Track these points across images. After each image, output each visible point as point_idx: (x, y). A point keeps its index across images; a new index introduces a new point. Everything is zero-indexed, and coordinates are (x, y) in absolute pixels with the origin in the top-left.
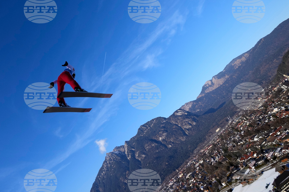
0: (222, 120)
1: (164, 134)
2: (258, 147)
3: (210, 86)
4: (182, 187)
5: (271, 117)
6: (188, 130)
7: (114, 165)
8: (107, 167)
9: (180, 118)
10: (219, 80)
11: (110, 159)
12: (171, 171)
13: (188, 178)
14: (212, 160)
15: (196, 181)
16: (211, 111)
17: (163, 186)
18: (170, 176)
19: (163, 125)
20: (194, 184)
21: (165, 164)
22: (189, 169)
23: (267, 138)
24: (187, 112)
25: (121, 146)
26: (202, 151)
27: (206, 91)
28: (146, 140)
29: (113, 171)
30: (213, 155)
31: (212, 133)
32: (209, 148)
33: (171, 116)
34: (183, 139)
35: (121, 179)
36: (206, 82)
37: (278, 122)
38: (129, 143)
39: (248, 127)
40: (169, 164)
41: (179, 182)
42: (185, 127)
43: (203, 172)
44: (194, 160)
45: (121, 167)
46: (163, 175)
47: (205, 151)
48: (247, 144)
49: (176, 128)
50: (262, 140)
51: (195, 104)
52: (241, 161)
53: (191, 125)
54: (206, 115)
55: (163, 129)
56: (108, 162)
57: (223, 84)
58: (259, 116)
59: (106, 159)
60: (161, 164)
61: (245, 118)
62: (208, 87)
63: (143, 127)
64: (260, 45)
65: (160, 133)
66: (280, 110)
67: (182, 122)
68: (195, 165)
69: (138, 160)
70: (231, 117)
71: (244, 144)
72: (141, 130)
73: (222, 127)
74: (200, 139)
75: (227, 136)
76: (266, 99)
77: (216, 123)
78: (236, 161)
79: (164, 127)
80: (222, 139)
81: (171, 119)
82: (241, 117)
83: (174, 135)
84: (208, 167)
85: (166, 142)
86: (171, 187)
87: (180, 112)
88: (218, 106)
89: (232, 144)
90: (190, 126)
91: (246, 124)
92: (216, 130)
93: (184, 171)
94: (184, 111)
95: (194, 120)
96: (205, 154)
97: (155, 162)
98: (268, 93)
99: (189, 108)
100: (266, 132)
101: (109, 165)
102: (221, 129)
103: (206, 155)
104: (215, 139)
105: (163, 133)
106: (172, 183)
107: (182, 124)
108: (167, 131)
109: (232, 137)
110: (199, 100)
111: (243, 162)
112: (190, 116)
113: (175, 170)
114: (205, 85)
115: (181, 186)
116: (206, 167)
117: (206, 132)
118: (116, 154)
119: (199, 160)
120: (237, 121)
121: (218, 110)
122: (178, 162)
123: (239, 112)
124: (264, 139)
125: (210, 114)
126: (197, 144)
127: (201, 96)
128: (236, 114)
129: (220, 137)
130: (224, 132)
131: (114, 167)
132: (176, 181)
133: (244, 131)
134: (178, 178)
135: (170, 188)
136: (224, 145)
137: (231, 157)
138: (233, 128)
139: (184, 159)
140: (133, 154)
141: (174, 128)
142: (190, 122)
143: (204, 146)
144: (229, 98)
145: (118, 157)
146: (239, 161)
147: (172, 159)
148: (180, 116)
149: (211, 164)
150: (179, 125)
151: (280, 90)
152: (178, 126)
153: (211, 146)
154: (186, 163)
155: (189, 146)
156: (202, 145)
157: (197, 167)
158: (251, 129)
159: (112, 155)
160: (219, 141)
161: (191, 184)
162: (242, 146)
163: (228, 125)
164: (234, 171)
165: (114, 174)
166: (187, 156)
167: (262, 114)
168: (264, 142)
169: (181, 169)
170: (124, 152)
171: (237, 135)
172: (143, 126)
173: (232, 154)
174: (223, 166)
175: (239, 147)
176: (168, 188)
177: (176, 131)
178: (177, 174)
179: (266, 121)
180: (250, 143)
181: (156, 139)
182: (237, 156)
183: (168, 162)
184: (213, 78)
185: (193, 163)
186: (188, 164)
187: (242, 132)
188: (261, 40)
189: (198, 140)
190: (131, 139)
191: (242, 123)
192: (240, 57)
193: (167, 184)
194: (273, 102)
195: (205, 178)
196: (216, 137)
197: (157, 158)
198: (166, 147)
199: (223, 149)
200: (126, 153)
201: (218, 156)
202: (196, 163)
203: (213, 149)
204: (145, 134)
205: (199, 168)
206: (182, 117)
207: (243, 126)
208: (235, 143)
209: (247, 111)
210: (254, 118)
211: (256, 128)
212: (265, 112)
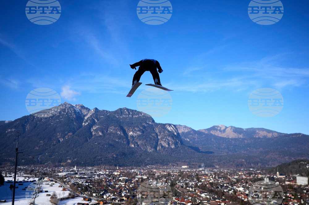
0: (196, 163)
1: (138, 133)
2: (198, 201)
3: (220, 131)
4: (108, 182)
5: (232, 190)
6: (162, 146)
7: (62, 118)
9: (166, 132)
10: (233, 132)
11: (65, 109)
12: (112, 164)
13: (121, 179)
15: (124, 186)
16: (197, 149)
17: (92, 169)
18: (106, 167)
19: (146, 125)
20: (120, 187)
21: (113, 155)
22: (129, 175)
23: (211, 200)
24: (178, 134)
25: (87, 108)
26: (155, 171)
27: (213, 131)
28: (116, 124)
29: (56, 121)
30: (159, 180)
31: (177, 165)
32: (162, 173)
33: (161, 124)
34: (150, 150)
35: (58, 134)
36: (221, 125)
37: (232, 197)
38: (97, 112)
39: (209, 183)
40: (116, 158)
41: (110, 177)
42: (162, 142)
43: (137, 184)
44: (140, 172)
45: (68, 125)
46: (101, 161)
47: (157, 172)
48: (193, 193)
49: (155, 137)
50: (207, 199)
51: (191, 132)
52: (175, 200)
53: (169, 145)
54: (190, 148)
55: (141, 128)
56: (59, 110)
57: (232, 139)
58: (225, 183)
59: (59, 106)
60: (109, 152)
61: (214, 176)
62: (218, 130)
63: (126, 111)
64: (294, 136)
65: (136, 128)
66: (244, 191)
67: (164, 137)
68: (137, 175)
69: (91, 133)
70: (206, 166)
71: (191, 191)
72: (121, 111)
73: (190, 168)
74: (163, 161)
75: (186, 176)
76: (245, 176)
77: (190, 161)
79: (144, 127)
80: (180, 176)
81: (158, 127)
82: (212, 173)
83: (147, 141)
85: (133, 140)
86: (99, 175)
87: (173, 128)
88: (206, 150)
89: (183, 185)
90: (167, 146)
91: (209, 181)
92: (183, 166)
93: (123, 172)
94: (176, 130)
95: (176, 144)
96: (154, 174)
97: (105, 147)
98: (252, 174)
99: (183, 131)
100: (216, 196)
101: (58, 114)
102: (188, 168)
103: (154, 176)
104: (174, 171)
105: (138, 131)
106: (103, 173)
107: (162, 139)
108: (143, 132)
109: (189, 180)
110: (199, 133)
111: (176, 202)
112: (176, 138)
113: (116, 166)
114: (218, 127)
115: (108, 180)
117: (174, 161)
118: (75, 110)
119: (145, 174)
120: (206, 173)
121: (203, 154)
122: (125, 163)
123: (216, 169)
124: (209, 200)
125: (193, 150)
126: (157, 163)
127: (203, 131)
128: (212, 168)
129: (180, 173)
130: (188, 172)
131: (61, 119)
132: (107, 174)
133: (202, 184)
134: (112, 173)
135: (97, 175)
136: (176, 181)
138: (197, 175)
139: (133, 164)
140: (93, 123)
141: (152, 136)
142: (170, 142)
143: (160, 169)
144: (222, 153)
145: (74, 115)
146: (174, 199)
147: (124, 156)
148: (168, 131)
150: (159, 137)
152: (157, 137)
153: (165, 173)
154: (131, 168)
155: (148, 159)
156: (160, 166)
157: (137, 178)
158: (208, 186)
159: (70, 107)
160: (176, 175)
161: (118, 186)
162: (188, 192)
163: (196, 170)
165: (56, 125)
166: (138, 164)
167: (228, 184)
168: (206, 202)
169: (123, 169)
170: (85, 116)
171: (194, 182)
172: (128, 110)
173: (174, 190)
175: (185, 190)
176: (95, 174)
177: (151, 139)
178: (115, 170)
179: (225, 191)
180: (196, 194)
181: (126, 130)
182: (176, 194)
183: (117, 155)
184: (230, 128)
185: (137, 173)
186: (133, 170)
187: (200, 183)
188: (300, 134)
189: (160, 161)
190: (104, 111)
191: (208, 178)
192: (269, 131)
193: (98, 170)
194: (247, 183)
195: (135, 189)
196: (177, 171)
197: (111, 145)
198: (128, 143)
199: (172, 182)
200: (86, 118)
202: (140, 175)
203: (165, 176)
204: (121, 118)
205: (138, 180)
206: (169, 133)
207: (206, 180)
208: (186, 185)
209: (222, 173)
210: (221, 181)
211: (213, 189)
212: (233, 184)
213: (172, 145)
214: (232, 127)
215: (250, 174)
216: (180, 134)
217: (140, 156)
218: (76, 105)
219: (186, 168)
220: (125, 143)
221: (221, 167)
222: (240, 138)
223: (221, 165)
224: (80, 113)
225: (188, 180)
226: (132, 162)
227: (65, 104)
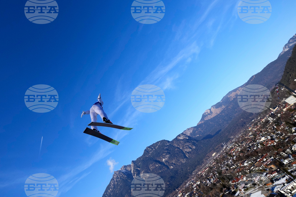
0: (218, 146)
1: (167, 156)
2: (247, 171)
3: (209, 114)
5: (259, 144)
6: (188, 153)
8: (114, 185)
9: (182, 142)
10: (216, 109)
11: (117, 177)
12: (172, 191)
14: (208, 182)
16: (209, 137)
18: (171, 195)
19: (167, 148)
21: (167, 183)
22: (188, 189)
23: (255, 163)
24: (189, 137)
25: (128, 165)
26: (200, 173)
27: (205, 118)
28: (151, 161)
29: (119, 188)
30: (209, 177)
31: (208, 157)
32: (205, 171)
33: (174, 139)
34: (184, 161)
36: (206, 111)
37: (264, 149)
38: (135, 163)
39: (240, 153)
40: (170, 184)
42: (186, 150)
43: (199, 192)
44: (192, 181)
45: (127, 185)
47: (202, 173)
48: (239, 168)
49: (178, 151)
50: (251, 165)
51: (195, 129)
52: (233, 184)
53: (191, 148)
54: (204, 140)
55: (166, 151)
56: (115, 180)
57: (220, 113)
58: (249, 144)
59: (113, 177)
61: (237, 145)
62: (207, 115)
63: (149, 149)
64: (251, 81)
65: (163, 154)
66: (266, 139)
67: (183, 146)
68: (193, 185)
71: (235, 168)
72: (146, 151)
73: (218, 152)
74: (198, 162)
75: (222, 160)
76: (255, 128)
77: (213, 148)
78: (228, 183)
79: (167, 149)
80: (217, 163)
81: (174, 142)
82: (234, 144)
83: (176, 157)
84: (204, 188)
85: (169, 163)
87: (182, 136)
88: (215, 133)
89: (226, 168)
90: (190, 150)
91: (238, 150)
92: (212, 154)
93: (183, 190)
94: (186, 136)
95: (194, 144)
96: (202, 176)
98: (257, 123)
99: (190, 133)
100: (254, 158)
101: (116, 183)
103: (203, 177)
104: (211, 163)
105: (166, 154)
107: (183, 147)
108: (169, 153)
110: (199, 126)
111: (235, 184)
112: (190, 140)
113: (175, 190)
114: (205, 113)
116: (202, 188)
117: (204, 156)
118: (123, 172)
119: (197, 181)
120: (231, 147)
121: (215, 136)
122: (178, 183)
123: (233, 139)
124: (253, 165)
125: (208, 139)
126: (196, 166)
127: (200, 123)
128: (230, 140)
129: (216, 161)
130: (219, 156)
131: (120, 184)
133: (236, 157)
136: (219, 169)
137: (225, 179)
138: (227, 153)
139: (184, 179)
140: (138, 172)
141: (176, 151)
142: (190, 146)
143: (202, 168)
144: (225, 126)
145: (124, 176)
146: (231, 183)
147: (173, 179)
148: (182, 140)
149: (207, 185)
150: (181, 148)
151: (267, 122)
152: (180, 149)
153: (207, 169)
154: (185, 183)
155: (189, 168)
156: (200, 167)
157: (195, 187)
158: (242, 155)
159: (119, 173)
160: (215, 165)
162: (234, 170)
163: (223, 150)
164: (227, 192)
165: (120, 191)
166: (186, 177)
167: (251, 142)
168: (253, 167)
169: (181, 189)
170: (131, 171)
171: (230, 160)
172: (149, 147)
173: (225, 177)
174: (217, 188)
175: (231, 171)
177: (177, 153)
178: (177, 194)
179: (255, 148)
180: (241, 167)
181: (159, 160)
182: (229, 179)
183: (169, 182)
184: (212, 108)
185: (191, 184)
186: (187, 184)
187: (235, 157)
188: (253, 76)
189: (196, 163)
190: (138, 159)
191: (235, 149)
192: (235, 90)
194: (261, 132)
196: (212, 161)
198: (168, 168)
199: (218, 172)
201: (213, 178)
203: (209, 172)
204: (150, 155)
205: (197, 188)
206: (184, 141)
207: (235, 152)
208: (228, 167)
209: (239, 138)
210: (245, 145)
211: (246, 154)
212: (254, 140)
213: (192, 147)
214: (212, 106)
215: (256, 124)
216: (190, 136)
217: (182, 170)
218: (121, 169)
219: (216, 154)
220: (166, 169)
221: (234, 136)
222: (225, 108)
223: (233, 134)
224: (127, 172)
225: (225, 161)
226: (181, 178)
227: (115, 173)
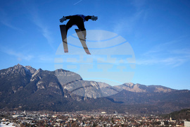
0: (112, 110)
3: (129, 87)
6: (87, 98)
8: (10, 73)
10: (139, 88)
11: (18, 69)
12: (51, 110)
13: (57, 121)
14: (82, 124)
16: (112, 100)
17: (37, 113)
18: (48, 112)
21: (52, 103)
22: (63, 118)
25: (34, 69)
26: (82, 115)
27: (124, 87)
28: (55, 80)
29: (12, 78)
30: (85, 122)
31: (98, 111)
32: (87, 117)
34: (79, 100)
35: (13, 87)
36: (130, 83)
38: (41, 72)
39: (121, 125)
40: (54, 105)
41: (49, 119)
43: (69, 125)
44: (71, 116)
45: (20, 81)
46: (44, 107)
47: (84, 116)
54: (107, 99)
56: (14, 70)
57: (138, 93)
59: (14, 67)
60: (49, 101)
61: (124, 120)
68: (69, 118)
69: (36, 87)
70: (119, 113)
73: (107, 113)
74: (88, 108)
75: (105, 120)
76: (147, 120)
77: (107, 109)
80: (100, 119)
82: (123, 117)
85: (67, 92)
86: (41, 118)
89: (102, 126)
91: (121, 123)
92: (103, 112)
93: (59, 116)
96: (81, 118)
97: (46, 97)
101: (13, 73)
104: (96, 115)
109: (106, 122)
113: (54, 111)
114: (128, 84)
115: (48, 121)
116: (74, 124)
117: (96, 108)
118: (25, 70)
119: (75, 117)
120: (119, 117)
121: (117, 103)
122: (61, 109)
123: (126, 114)
125: (110, 101)
126: (83, 109)
128: (123, 114)
129: (100, 117)
130: (106, 116)
131: (15, 76)
132: (48, 117)
133: (116, 125)
134: (51, 116)
136: (97, 123)
138: (112, 119)
139: (67, 110)
143: (86, 114)
144: (131, 103)
145: (24, 73)
147: (59, 104)
149: (78, 125)
153: (89, 117)
154: (65, 113)
156: (86, 112)
157: (69, 120)
159: (21, 68)
160: (97, 119)
161: (55, 125)
163: (112, 115)
165: (11, 80)
166: (70, 110)
169: (59, 114)
170: (32, 74)
171: (110, 123)
176: (39, 116)
178: (53, 114)
183: (55, 103)
186: (66, 115)
187: (114, 125)
189: (86, 108)
190: (46, 71)
191: (120, 121)
192: (165, 88)
193: (41, 114)
196: (98, 115)
197: (50, 96)
198: (63, 94)
199: (94, 123)
200: (33, 76)
202: (71, 118)
203: (89, 119)
205: (70, 122)
207: (118, 123)
209: (131, 117)
210: (129, 124)
214: (138, 84)
215: (151, 119)
217: (72, 104)
218: (26, 67)
219: (105, 113)
220: (61, 94)
221: (129, 113)
222: (144, 93)
224: (29, 72)
227: (18, 65)
